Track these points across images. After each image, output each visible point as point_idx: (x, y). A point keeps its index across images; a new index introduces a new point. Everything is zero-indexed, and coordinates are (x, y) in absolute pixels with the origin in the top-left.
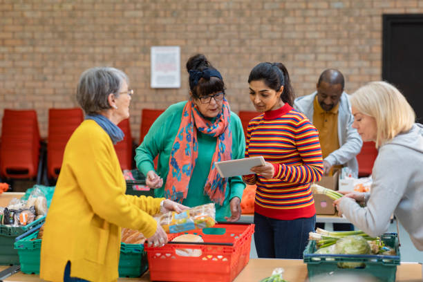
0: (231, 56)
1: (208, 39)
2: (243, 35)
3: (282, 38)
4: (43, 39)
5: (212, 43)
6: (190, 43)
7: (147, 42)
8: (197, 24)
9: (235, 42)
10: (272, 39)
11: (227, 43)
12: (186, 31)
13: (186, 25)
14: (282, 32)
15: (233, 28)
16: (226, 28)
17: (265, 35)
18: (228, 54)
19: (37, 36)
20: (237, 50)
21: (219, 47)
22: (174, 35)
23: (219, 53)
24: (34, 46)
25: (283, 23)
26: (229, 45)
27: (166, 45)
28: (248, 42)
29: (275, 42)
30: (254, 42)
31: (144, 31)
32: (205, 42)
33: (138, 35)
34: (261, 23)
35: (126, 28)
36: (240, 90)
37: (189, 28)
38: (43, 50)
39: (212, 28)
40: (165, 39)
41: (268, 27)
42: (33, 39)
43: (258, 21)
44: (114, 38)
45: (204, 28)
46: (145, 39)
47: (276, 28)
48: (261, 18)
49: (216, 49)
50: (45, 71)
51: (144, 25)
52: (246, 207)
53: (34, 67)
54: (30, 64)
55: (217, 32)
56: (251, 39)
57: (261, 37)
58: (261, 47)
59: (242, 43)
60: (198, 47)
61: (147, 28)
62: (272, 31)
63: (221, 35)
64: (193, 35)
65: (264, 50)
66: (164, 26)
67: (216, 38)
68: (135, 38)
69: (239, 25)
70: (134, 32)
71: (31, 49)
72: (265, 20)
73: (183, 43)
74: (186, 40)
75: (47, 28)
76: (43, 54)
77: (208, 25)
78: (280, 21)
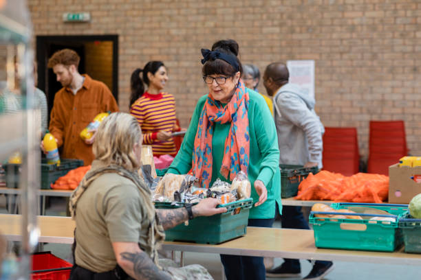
0: (364, 69)
1: (341, 53)
2: (375, 49)
3: (414, 52)
4: (187, 55)
5: (345, 56)
6: (324, 57)
7: (284, 56)
8: (331, 39)
9: (367, 55)
10: (404, 53)
11: (359, 56)
12: (321, 46)
13: (321, 40)
14: (414, 46)
15: (366, 42)
16: (359, 42)
17: (397, 49)
18: (361, 67)
19: (182, 51)
20: (369, 63)
21: (352, 60)
22: (309, 50)
23: (352, 66)
24: (177, 60)
25: (415, 37)
26: (362, 59)
27: (301, 59)
28: (380, 55)
29: (406, 56)
30: (386, 56)
31: (281, 46)
32: (338, 56)
33: (275, 50)
34: (393, 38)
35: (264, 44)
36: (372, 101)
37: (324, 43)
38: (186, 64)
39: (345, 42)
40: (300, 53)
41: (400, 41)
42: (177, 54)
43: (390, 35)
44: (252, 53)
45: (338, 43)
46: (281, 53)
47: (407, 42)
48: (393, 32)
49: (349, 63)
50: (189, 84)
51: (281, 40)
53: (178, 81)
54: (174, 77)
55: (351, 47)
56: (383, 53)
57: (393, 51)
58: (393, 60)
59: (374, 56)
60: (332, 61)
61: (284, 43)
62: (404, 44)
63: (354, 49)
64: (328, 50)
65: (396, 63)
66: (300, 41)
67: (349, 52)
68: (273, 53)
69: (371, 40)
70: (272, 47)
71: (176, 63)
72: (397, 34)
73: (317, 57)
74: (321, 54)
75: (190, 44)
76: (186, 68)
77: (342, 40)
78: (412, 35)
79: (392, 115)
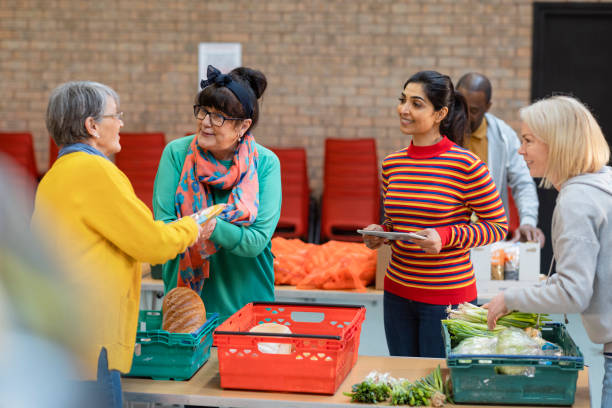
0: (315, 58)
1: (282, 34)
2: (332, 29)
3: (388, 34)
4: (43, 31)
5: (288, 39)
6: (256, 38)
7: (194, 37)
8: (266, 12)
9: (320, 38)
10: (374, 36)
11: (308, 39)
12: (250, 21)
13: (251, 13)
14: (389, 24)
15: (318, 17)
16: (309, 18)
17: (364, 29)
18: (311, 55)
19: (34, 25)
20: (323, 50)
21: (297, 44)
22: (232, 27)
23: (298, 53)
24: (29, 39)
25: (391, 12)
26: (313, 43)
27: (220, 41)
28: (339, 39)
29: (379, 40)
30: (348, 39)
31: (190, 21)
32: (276, 38)
33: (182, 26)
34: (359, 12)
35: (164, 16)
36: (328, 107)
37: (255, 17)
38: (41, 45)
39: (287, 18)
40: (219, 33)
41: (370, 18)
42: (27, 29)
43: (354, 8)
44: (145, 30)
45: (276, 17)
46: (190, 32)
47: (380, 19)
48: (359, 4)
49: (293, 48)
50: (46, 76)
51: (190, 12)
52: (337, 279)
53: (28, 71)
54: (23, 65)
55: (296, 25)
56: (343, 35)
57: (358, 33)
58: (358, 46)
59: (331, 39)
60: (267, 45)
61: (194, 16)
62: (375, 23)
63: (300, 28)
64: (261, 28)
65: (362, 50)
66: (219, 13)
67: (293, 32)
68: (177, 31)
69: (327, 14)
70: (176, 22)
71: (25, 44)
72: (364, 8)
73: (245, 38)
74: (250, 35)
75: (48, 14)
76: (42, 51)
77: (282, 13)
78: (386, 9)
79: (357, 128)
